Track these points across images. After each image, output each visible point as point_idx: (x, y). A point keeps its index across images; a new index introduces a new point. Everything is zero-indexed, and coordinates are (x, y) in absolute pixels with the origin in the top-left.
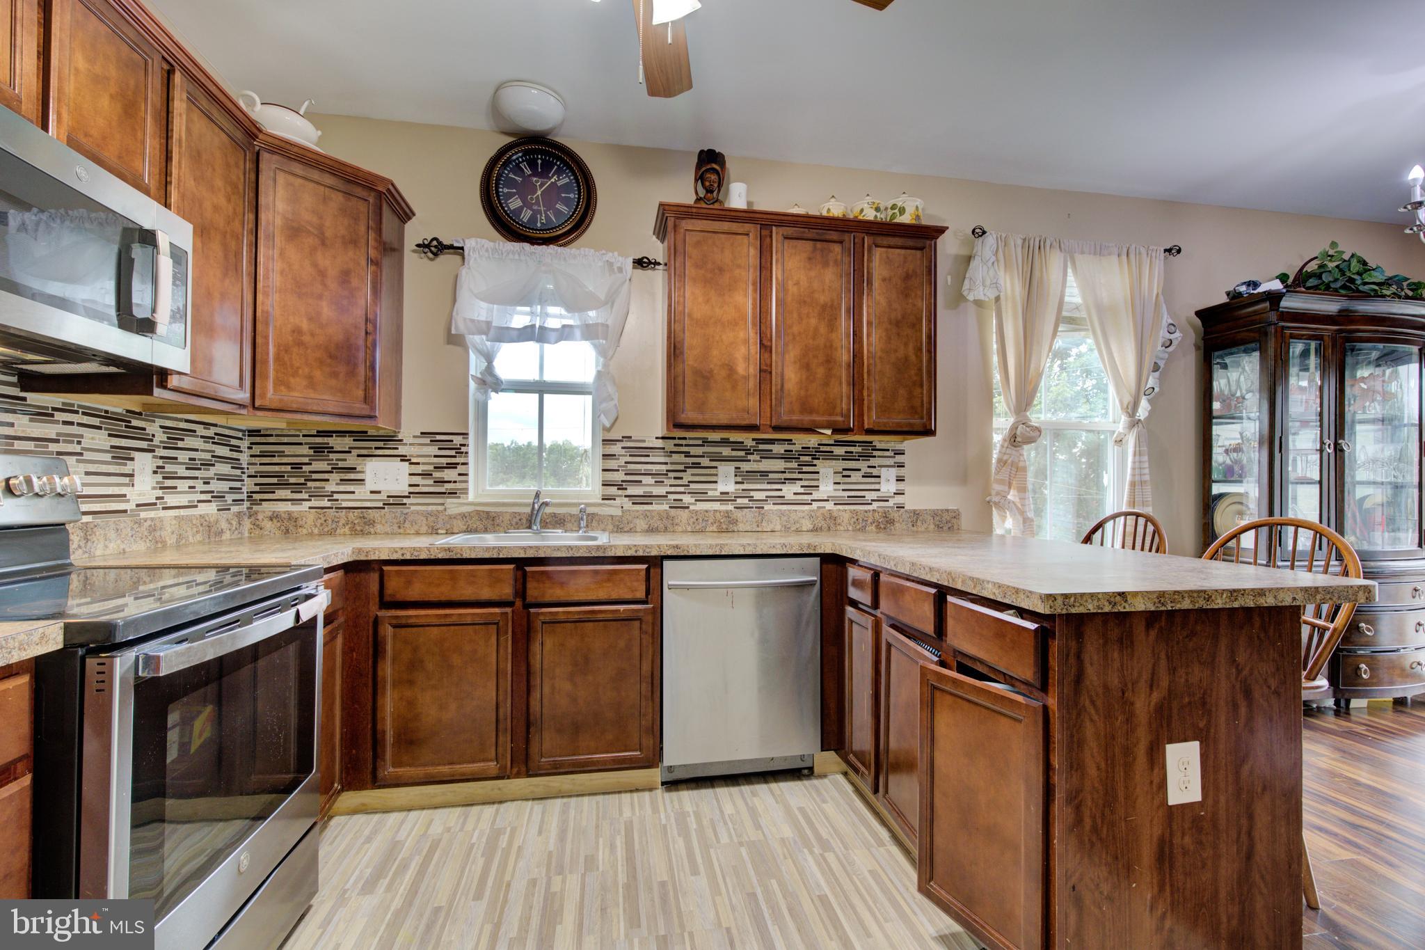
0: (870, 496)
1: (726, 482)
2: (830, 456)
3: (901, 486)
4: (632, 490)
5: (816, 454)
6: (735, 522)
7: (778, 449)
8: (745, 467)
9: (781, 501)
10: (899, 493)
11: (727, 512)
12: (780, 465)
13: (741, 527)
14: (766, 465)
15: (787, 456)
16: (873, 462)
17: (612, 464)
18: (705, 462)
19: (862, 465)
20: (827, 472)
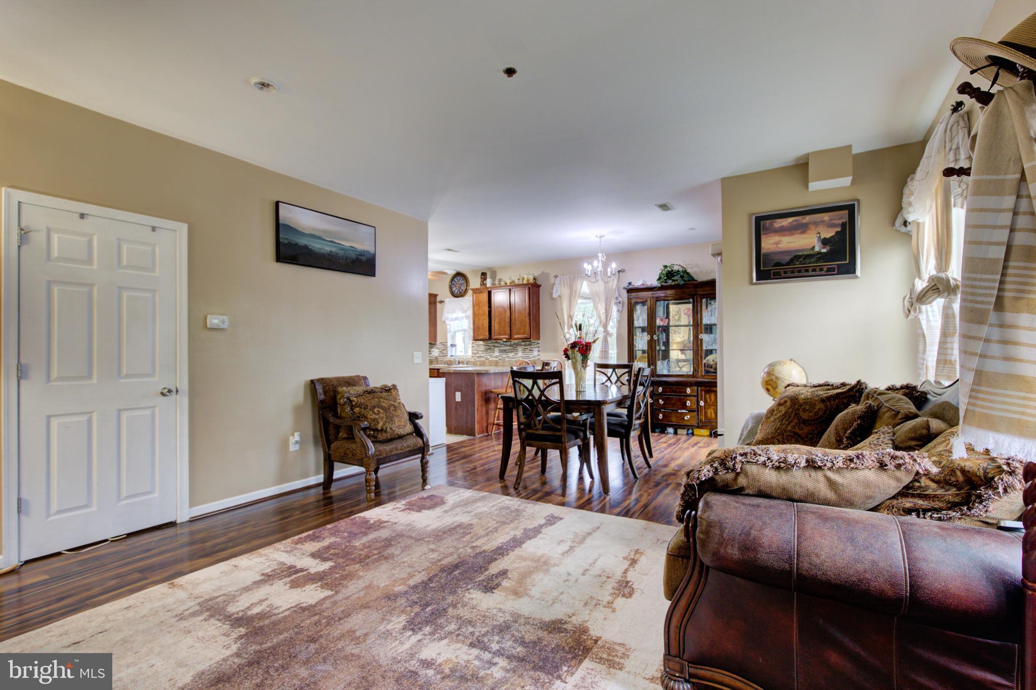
0: (531, 356)
1: (497, 353)
2: (520, 345)
3: (539, 353)
4: (478, 355)
5: (517, 345)
6: (498, 363)
7: (508, 343)
8: (501, 349)
9: (509, 357)
10: (539, 355)
11: (496, 361)
12: (509, 348)
13: (500, 364)
14: (506, 348)
15: (511, 346)
16: (532, 346)
17: (474, 349)
18: (492, 348)
19: (529, 347)
20: (520, 349)
